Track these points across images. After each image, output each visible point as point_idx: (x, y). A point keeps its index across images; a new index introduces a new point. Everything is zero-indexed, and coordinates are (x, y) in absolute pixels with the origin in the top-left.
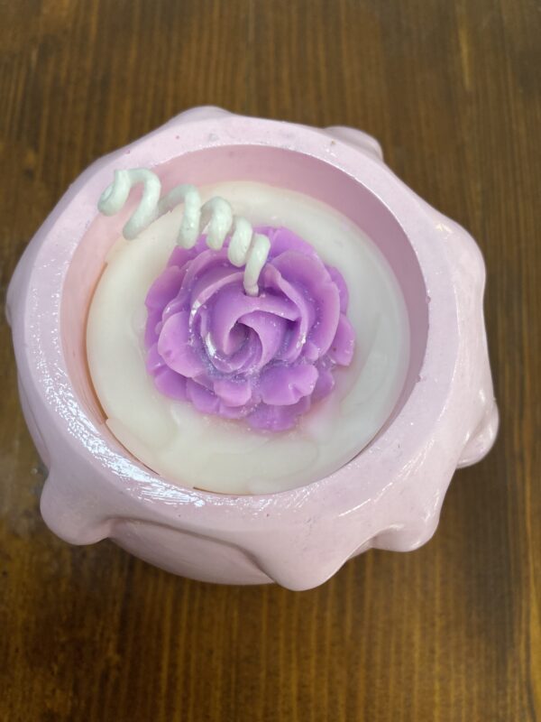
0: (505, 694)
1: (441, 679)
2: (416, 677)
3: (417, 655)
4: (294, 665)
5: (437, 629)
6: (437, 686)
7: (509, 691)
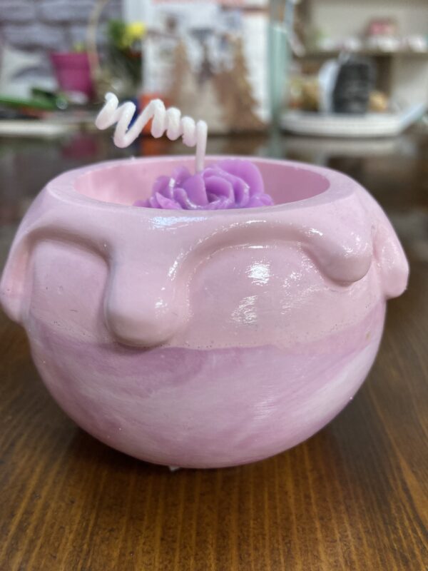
0: (396, 528)
1: (321, 519)
2: (293, 517)
3: (292, 501)
4: (160, 511)
5: (310, 481)
6: (318, 525)
7: (398, 526)
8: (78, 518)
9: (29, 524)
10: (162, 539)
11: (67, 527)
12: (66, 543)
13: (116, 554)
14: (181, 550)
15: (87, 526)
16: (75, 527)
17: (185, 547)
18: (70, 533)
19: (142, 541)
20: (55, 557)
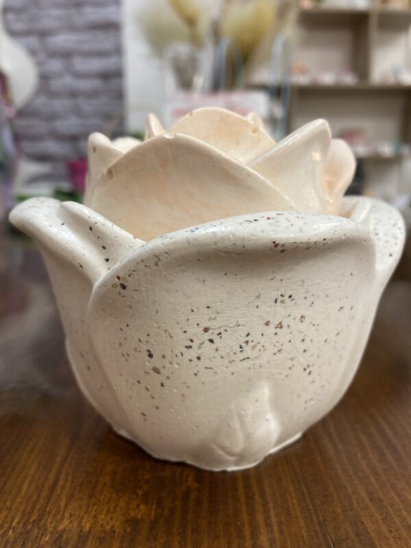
8: (291, 489)
9: (254, 494)
10: (371, 500)
11: (287, 495)
12: (293, 505)
13: (339, 511)
14: (391, 507)
15: (303, 494)
16: (293, 495)
17: (393, 505)
18: (292, 498)
19: (355, 502)
20: (290, 515)
